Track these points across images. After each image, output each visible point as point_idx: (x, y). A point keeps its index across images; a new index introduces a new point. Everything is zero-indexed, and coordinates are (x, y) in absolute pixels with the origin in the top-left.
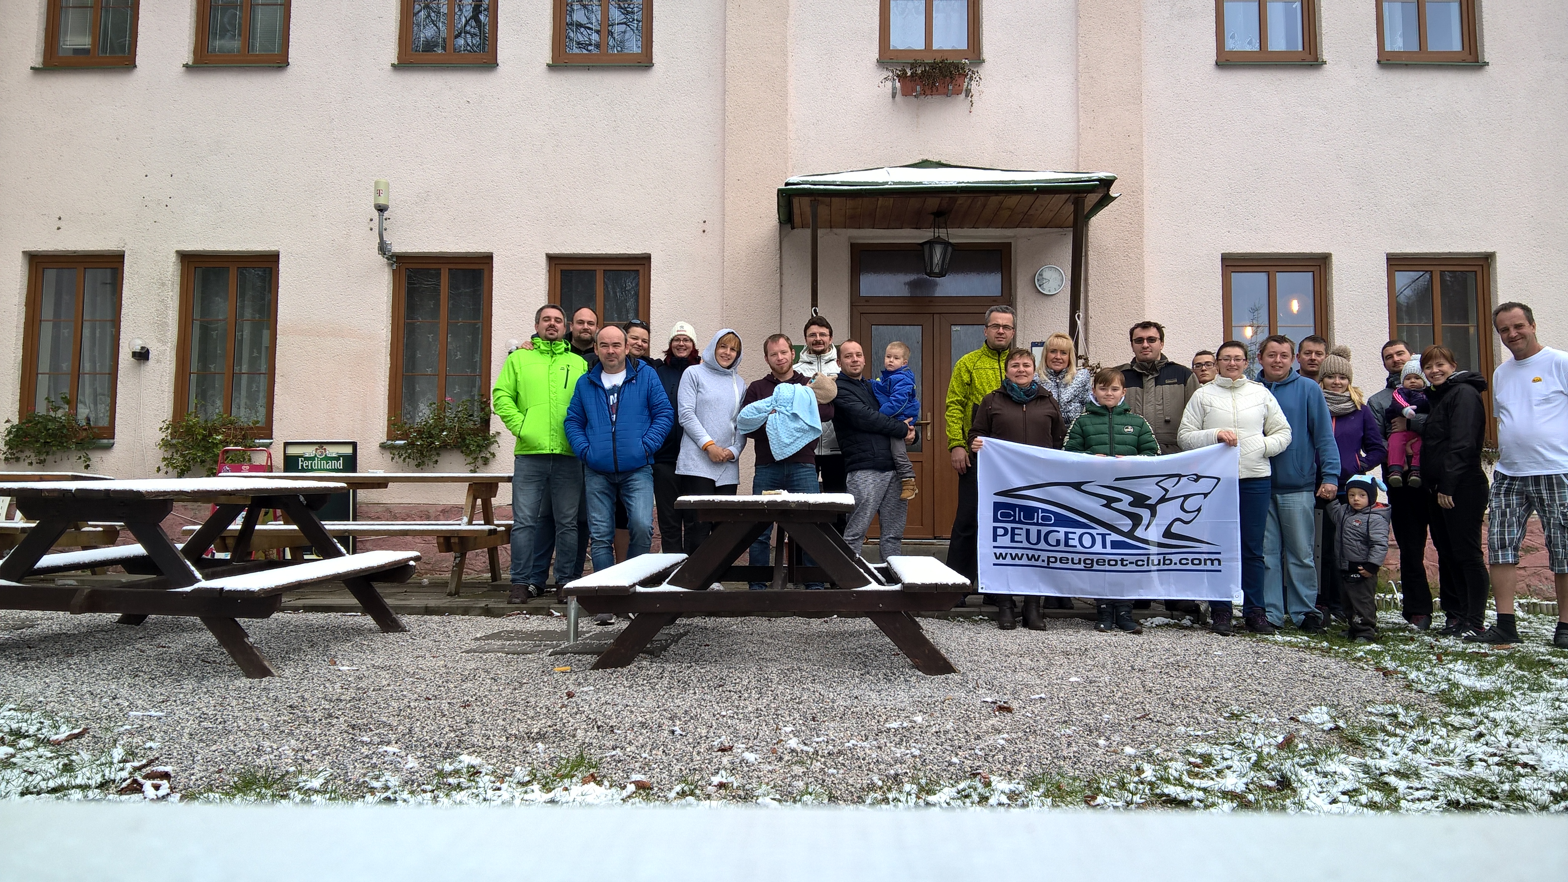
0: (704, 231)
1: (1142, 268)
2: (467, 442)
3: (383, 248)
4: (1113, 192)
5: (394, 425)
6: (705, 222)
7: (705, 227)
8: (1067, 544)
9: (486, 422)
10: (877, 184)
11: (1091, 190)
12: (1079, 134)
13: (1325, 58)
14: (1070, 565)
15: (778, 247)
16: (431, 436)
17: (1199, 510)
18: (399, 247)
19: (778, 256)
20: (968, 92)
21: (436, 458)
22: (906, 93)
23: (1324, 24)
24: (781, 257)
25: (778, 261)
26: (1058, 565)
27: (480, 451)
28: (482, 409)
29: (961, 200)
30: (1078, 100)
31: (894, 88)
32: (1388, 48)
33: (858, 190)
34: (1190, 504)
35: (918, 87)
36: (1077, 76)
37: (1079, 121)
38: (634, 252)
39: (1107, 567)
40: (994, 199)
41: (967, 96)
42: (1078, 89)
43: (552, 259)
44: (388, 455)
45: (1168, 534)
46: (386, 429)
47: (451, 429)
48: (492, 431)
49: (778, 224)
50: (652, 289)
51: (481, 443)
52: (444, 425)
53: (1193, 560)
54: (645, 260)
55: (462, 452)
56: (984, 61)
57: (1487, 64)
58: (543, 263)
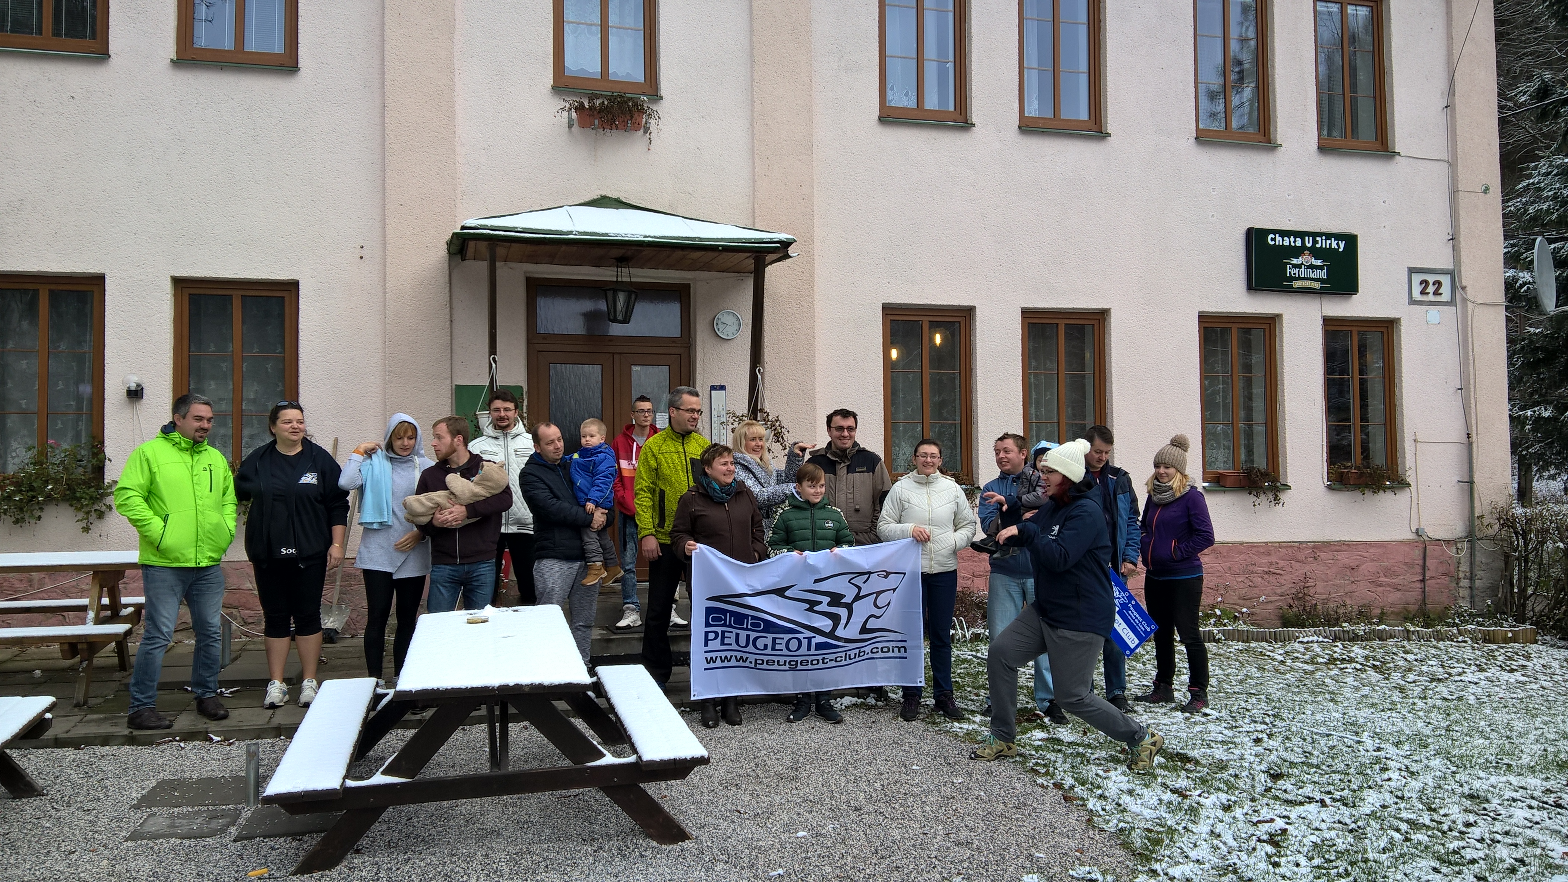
0: (361, 258)
2: (78, 495)
4: (791, 251)
6: (362, 247)
7: (363, 253)
8: (773, 649)
9: (100, 470)
10: (561, 233)
11: (772, 251)
12: (754, 181)
13: (974, 120)
14: (776, 667)
15: (447, 280)
16: (32, 489)
17: (889, 603)
19: (447, 289)
20: (647, 130)
21: (39, 514)
22: (582, 125)
23: (974, 88)
24: (450, 291)
25: (448, 294)
26: (765, 666)
27: (93, 504)
28: (95, 455)
29: (647, 251)
30: (753, 146)
31: (570, 120)
32: (1026, 115)
33: (541, 238)
34: (882, 600)
35: (596, 122)
37: (754, 168)
38: (278, 278)
39: (810, 667)
41: (645, 132)
42: (753, 136)
43: (179, 283)
45: (864, 630)
47: (56, 481)
48: (107, 480)
49: (447, 257)
50: (301, 319)
51: (95, 494)
52: (48, 475)
53: (882, 648)
54: (293, 286)
55: (71, 505)
56: (661, 98)
57: (1109, 135)
58: (168, 287)
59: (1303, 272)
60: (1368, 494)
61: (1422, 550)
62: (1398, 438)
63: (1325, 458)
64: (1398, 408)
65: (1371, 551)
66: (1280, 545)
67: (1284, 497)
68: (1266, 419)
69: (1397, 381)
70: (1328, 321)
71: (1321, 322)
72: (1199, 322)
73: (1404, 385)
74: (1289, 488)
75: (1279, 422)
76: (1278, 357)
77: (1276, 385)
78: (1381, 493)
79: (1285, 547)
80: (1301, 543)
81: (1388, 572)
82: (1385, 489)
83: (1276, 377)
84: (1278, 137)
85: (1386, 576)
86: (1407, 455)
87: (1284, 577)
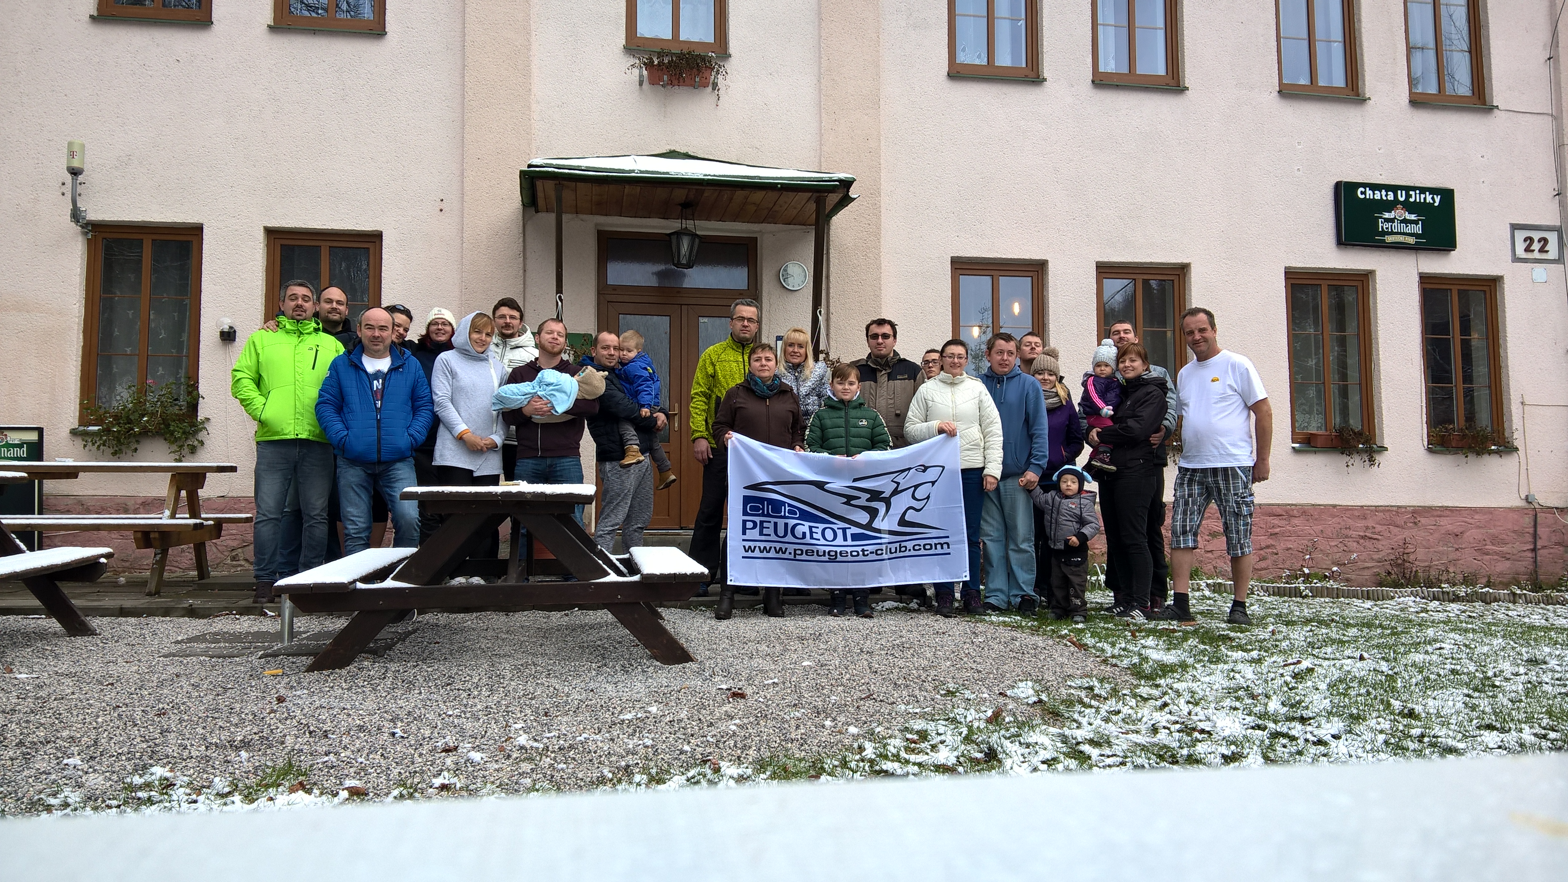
0: (441, 210)
1: (879, 267)
2: (171, 428)
3: (76, 215)
4: (853, 193)
5: (87, 409)
6: (442, 200)
7: (443, 205)
8: (811, 538)
9: (194, 407)
10: (623, 171)
11: (832, 189)
12: (821, 135)
13: (1046, 75)
14: (815, 558)
15: (521, 230)
16: (129, 421)
17: (928, 498)
18: (95, 213)
19: (521, 240)
20: (715, 86)
21: (136, 446)
22: (653, 82)
23: (1045, 43)
24: (524, 241)
25: (522, 244)
26: (804, 557)
27: (187, 439)
28: (190, 393)
29: (708, 192)
30: (820, 102)
31: (641, 76)
32: (1101, 69)
33: (604, 176)
34: (920, 493)
35: (665, 77)
36: (819, 77)
37: (821, 122)
38: (363, 229)
40: (740, 194)
41: (714, 89)
42: (820, 90)
43: (271, 233)
44: (79, 442)
45: (902, 522)
46: (78, 414)
47: (152, 415)
48: (201, 416)
49: (521, 207)
50: (383, 268)
51: (188, 429)
52: (145, 410)
53: (925, 546)
54: (376, 237)
55: (165, 439)
56: (730, 56)
57: (1187, 89)
58: (261, 236)
59: (1396, 227)
60: (1472, 457)
61: (1533, 518)
62: (1505, 401)
63: (1425, 420)
64: (1503, 370)
65: (1476, 517)
66: (1377, 509)
67: (1378, 458)
68: (1360, 380)
69: (1501, 341)
70: (1424, 279)
71: (1416, 279)
72: (1286, 278)
73: (1509, 345)
74: (1386, 449)
75: (1375, 383)
76: (1372, 315)
77: (1371, 344)
78: (1486, 458)
79: (1383, 511)
80: (1399, 507)
81: (1495, 540)
82: (1491, 452)
83: (1370, 336)
84: (1367, 90)
85: (1493, 544)
86: (1513, 418)
87: (1381, 543)
